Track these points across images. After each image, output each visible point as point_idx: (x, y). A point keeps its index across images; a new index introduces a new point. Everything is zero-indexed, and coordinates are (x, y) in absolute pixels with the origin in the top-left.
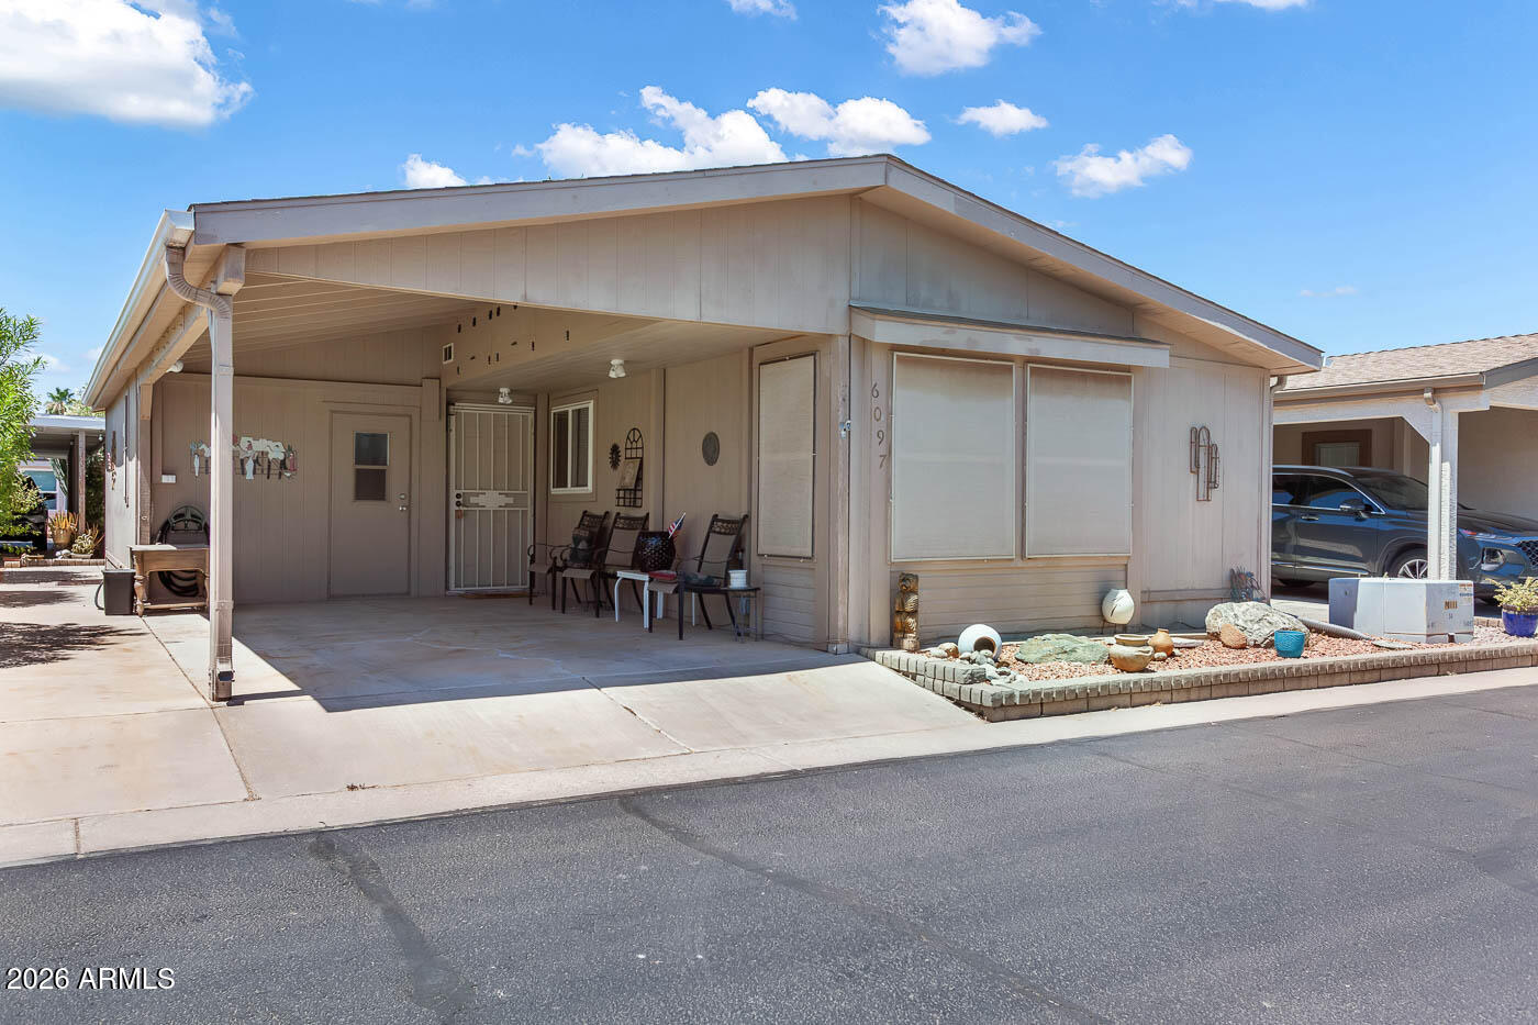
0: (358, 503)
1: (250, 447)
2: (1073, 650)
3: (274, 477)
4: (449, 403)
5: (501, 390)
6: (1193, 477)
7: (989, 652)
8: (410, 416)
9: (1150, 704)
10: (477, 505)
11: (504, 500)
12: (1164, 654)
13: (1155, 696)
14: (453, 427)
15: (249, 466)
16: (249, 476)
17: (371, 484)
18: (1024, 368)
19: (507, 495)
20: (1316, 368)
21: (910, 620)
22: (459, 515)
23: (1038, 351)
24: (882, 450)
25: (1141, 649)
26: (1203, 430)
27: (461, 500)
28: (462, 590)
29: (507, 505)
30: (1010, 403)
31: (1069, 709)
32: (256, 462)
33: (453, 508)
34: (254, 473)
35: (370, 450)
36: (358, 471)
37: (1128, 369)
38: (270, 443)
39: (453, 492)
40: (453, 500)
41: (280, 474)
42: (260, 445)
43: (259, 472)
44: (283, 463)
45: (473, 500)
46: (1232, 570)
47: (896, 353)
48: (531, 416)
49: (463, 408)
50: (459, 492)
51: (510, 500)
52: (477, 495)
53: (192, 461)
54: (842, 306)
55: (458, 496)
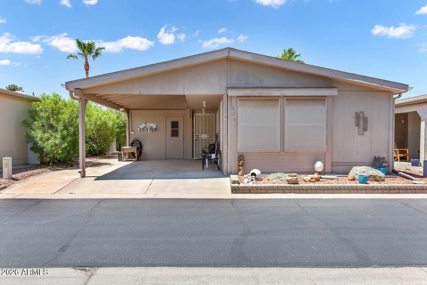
0: (172, 137)
1: (149, 125)
2: (281, 177)
3: (154, 132)
4: (193, 113)
5: (203, 110)
6: (357, 128)
7: (254, 176)
8: (184, 117)
9: (290, 193)
10: (201, 138)
11: (207, 136)
12: (314, 180)
13: (292, 191)
14: (194, 119)
15: (149, 129)
16: (149, 132)
17: (175, 133)
18: (284, 99)
19: (208, 135)
20: (406, 91)
21: (241, 167)
22: (196, 140)
23: (284, 94)
24: (235, 123)
25: (292, 178)
26: (361, 113)
27: (196, 136)
28: (196, 158)
29: (208, 138)
30: (278, 109)
31: (259, 192)
32: (150, 128)
33: (195, 138)
34: (150, 131)
35: (175, 125)
36: (172, 130)
37: (325, 96)
38: (153, 124)
39: (195, 135)
40: (195, 136)
41: (155, 131)
42: (151, 125)
43: (151, 131)
44: (156, 129)
45: (199, 136)
46: (375, 157)
47: (238, 98)
48: (214, 116)
49: (197, 114)
50: (196, 134)
51: (209, 136)
52: (200, 135)
53: (137, 129)
54: (225, 87)
55: (196, 135)
